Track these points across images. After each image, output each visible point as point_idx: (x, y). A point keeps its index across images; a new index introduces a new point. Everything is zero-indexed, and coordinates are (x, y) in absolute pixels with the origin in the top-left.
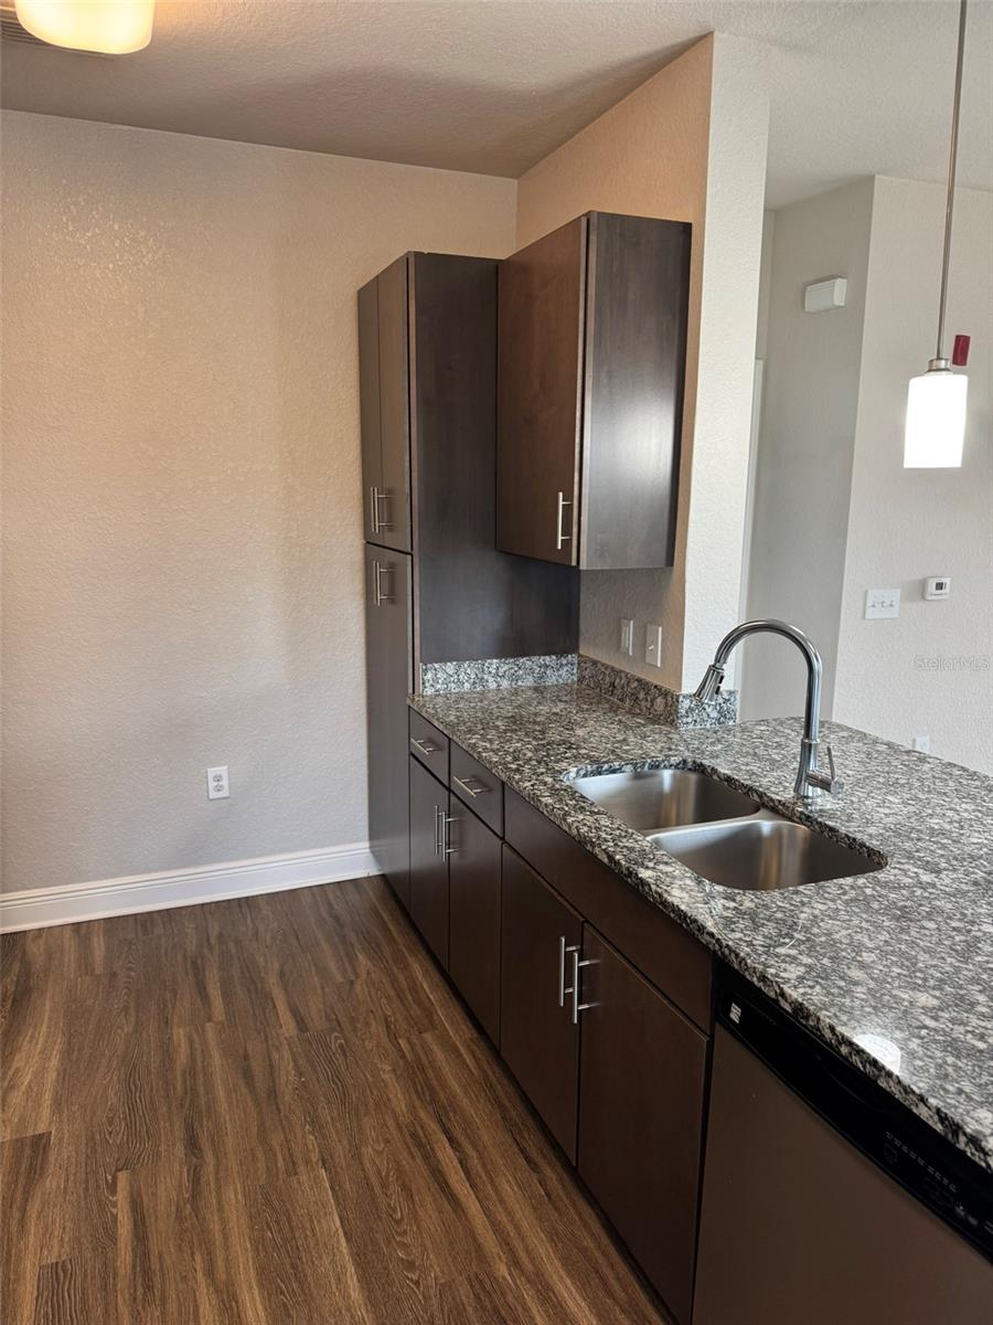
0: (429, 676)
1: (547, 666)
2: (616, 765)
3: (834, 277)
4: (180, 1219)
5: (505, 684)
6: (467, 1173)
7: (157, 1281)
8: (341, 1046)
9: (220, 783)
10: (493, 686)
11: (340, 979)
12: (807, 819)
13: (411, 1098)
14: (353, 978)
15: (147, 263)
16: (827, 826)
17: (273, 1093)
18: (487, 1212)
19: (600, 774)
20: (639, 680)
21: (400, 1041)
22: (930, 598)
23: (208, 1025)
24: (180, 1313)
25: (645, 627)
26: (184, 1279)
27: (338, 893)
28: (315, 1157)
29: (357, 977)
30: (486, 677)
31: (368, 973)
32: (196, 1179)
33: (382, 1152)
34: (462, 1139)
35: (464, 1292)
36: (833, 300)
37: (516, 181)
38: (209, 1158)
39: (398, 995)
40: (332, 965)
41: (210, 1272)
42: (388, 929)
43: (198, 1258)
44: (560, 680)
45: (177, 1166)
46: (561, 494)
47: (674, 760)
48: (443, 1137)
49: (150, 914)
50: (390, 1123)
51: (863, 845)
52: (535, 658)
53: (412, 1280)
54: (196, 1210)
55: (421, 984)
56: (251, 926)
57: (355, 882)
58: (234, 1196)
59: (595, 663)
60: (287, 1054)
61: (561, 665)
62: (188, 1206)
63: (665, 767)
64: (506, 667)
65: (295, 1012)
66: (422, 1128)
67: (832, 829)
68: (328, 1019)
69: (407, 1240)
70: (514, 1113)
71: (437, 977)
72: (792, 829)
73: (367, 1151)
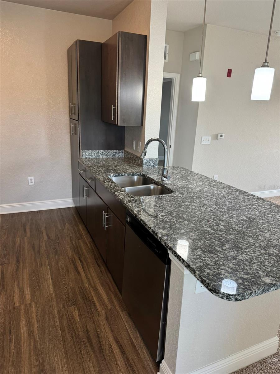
0: (84, 153)
1: (116, 153)
2: (123, 174)
3: (197, 52)
4: (12, 275)
5: (105, 157)
6: (83, 268)
7: (5, 287)
8: (58, 243)
9: (32, 181)
10: (101, 157)
11: (60, 228)
12: (162, 185)
13: (73, 253)
14: (64, 228)
15: (9, 40)
16: (165, 186)
17: (39, 252)
18: (86, 275)
19: (119, 176)
20: (136, 156)
21: (73, 241)
22: (218, 139)
23: (25, 238)
24: (10, 292)
25: (137, 142)
26: (12, 286)
27: (64, 210)
28: (47, 264)
29: (65, 228)
30: (99, 155)
31: (68, 227)
32: (18, 268)
33: (63, 263)
34: (83, 261)
35: (77, 289)
36: (196, 58)
37: (112, 21)
38: (22, 264)
39: (74, 232)
40: (59, 226)
41: (18, 285)
42: (75, 218)
43: (16, 282)
44: (119, 157)
45: (13, 265)
46: (113, 105)
47: (138, 173)
48: (79, 260)
49: (14, 214)
50: (67, 258)
51: (170, 190)
52: (112, 150)
53: (65, 287)
54: (17, 274)
55: (81, 230)
56: (40, 217)
57: (68, 208)
58: (26, 271)
59: (127, 152)
60: (44, 243)
61: (120, 153)
62: (15, 273)
63: (136, 175)
64: (105, 152)
65: (47, 235)
66: (74, 259)
67: (166, 187)
68: (56, 236)
69: (66, 280)
70: (97, 256)
71: (85, 229)
72: (157, 187)
73: (60, 263)
